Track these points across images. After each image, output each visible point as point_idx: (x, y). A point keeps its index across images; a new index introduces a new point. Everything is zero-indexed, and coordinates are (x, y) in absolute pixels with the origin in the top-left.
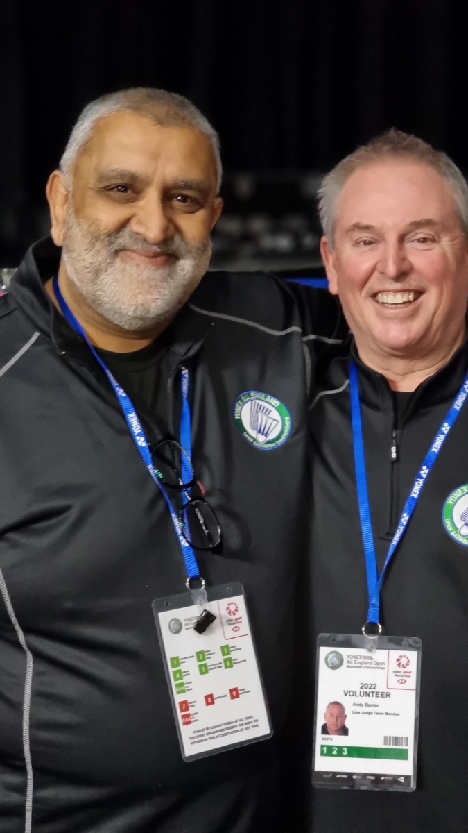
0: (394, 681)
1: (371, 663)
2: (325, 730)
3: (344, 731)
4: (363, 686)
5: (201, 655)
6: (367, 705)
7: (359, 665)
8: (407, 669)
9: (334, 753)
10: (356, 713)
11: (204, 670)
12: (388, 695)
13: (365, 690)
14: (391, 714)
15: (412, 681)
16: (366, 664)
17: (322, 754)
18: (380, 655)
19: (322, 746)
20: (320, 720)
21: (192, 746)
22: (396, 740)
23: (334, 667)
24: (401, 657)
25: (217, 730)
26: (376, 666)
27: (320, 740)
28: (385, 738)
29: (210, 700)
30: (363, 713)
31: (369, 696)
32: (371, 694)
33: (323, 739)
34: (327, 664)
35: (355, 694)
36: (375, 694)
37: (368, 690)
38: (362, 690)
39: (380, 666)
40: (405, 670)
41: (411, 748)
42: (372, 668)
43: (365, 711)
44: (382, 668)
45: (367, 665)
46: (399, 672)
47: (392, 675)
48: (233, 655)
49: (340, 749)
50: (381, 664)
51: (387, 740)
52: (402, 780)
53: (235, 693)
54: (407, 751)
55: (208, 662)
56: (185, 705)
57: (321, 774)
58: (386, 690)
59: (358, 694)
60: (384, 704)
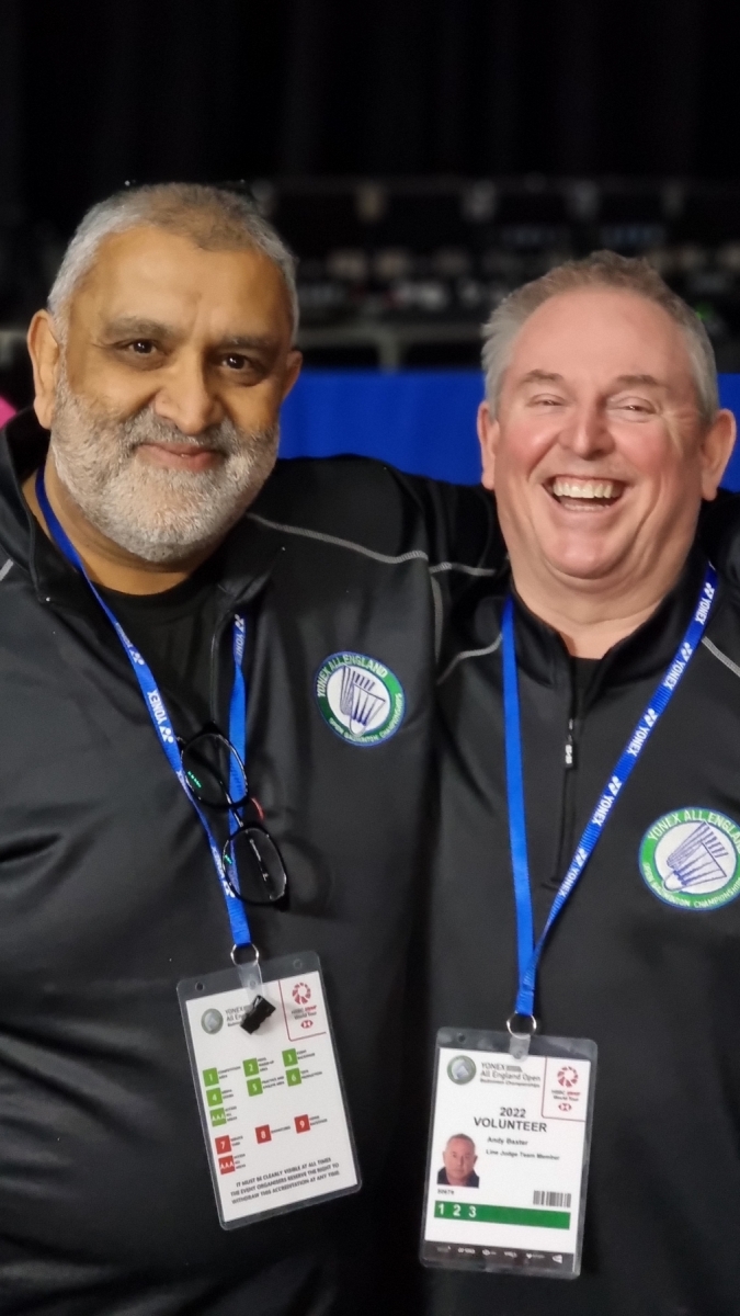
0: (552, 1107)
1: (518, 1077)
2: (443, 1178)
3: (472, 1180)
4: (506, 1111)
5: (251, 1066)
6: (509, 1141)
7: (500, 1079)
8: (574, 1088)
9: (456, 1214)
10: (493, 1152)
11: (255, 1088)
12: (543, 1127)
13: (507, 1118)
14: (547, 1157)
15: (580, 1108)
16: (510, 1077)
17: (437, 1214)
18: (534, 1065)
19: (438, 1203)
20: (437, 1162)
21: (235, 1206)
22: (553, 1198)
23: (461, 1080)
24: (565, 1069)
25: (275, 1181)
26: (527, 1082)
27: (435, 1193)
28: (536, 1194)
29: (264, 1134)
30: (504, 1153)
31: (513, 1127)
32: (516, 1125)
33: (440, 1191)
34: (451, 1076)
35: (491, 1123)
36: (522, 1125)
37: (512, 1119)
38: (503, 1118)
39: (532, 1082)
40: (570, 1089)
41: (574, 1210)
42: (519, 1084)
43: (506, 1151)
44: (535, 1086)
45: (511, 1080)
46: (561, 1092)
47: (549, 1096)
48: (302, 1065)
49: (465, 1208)
50: (534, 1078)
51: (538, 1197)
52: (559, 1259)
53: (303, 1124)
54: (567, 1216)
55: (262, 1076)
56: (225, 1143)
57: (435, 1245)
58: (539, 1120)
59: (496, 1123)
60: (536, 1141)
